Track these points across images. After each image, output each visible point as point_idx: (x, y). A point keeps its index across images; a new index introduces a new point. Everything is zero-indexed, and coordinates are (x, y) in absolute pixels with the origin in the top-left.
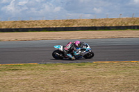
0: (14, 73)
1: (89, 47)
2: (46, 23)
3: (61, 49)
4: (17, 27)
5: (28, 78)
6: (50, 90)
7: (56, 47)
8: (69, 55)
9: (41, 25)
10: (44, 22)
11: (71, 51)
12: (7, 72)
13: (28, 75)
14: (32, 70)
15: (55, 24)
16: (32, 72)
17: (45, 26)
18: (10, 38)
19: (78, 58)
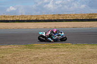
0: (55, 50)
1: (63, 34)
2: (76, 16)
3: (44, 35)
4: (55, 19)
5: (64, 53)
6: (81, 62)
7: (41, 33)
8: (50, 39)
9: (72, 17)
10: (74, 15)
11: (50, 36)
12: (50, 49)
13: (65, 51)
14: (67, 48)
15: (82, 16)
16: (68, 49)
17: (75, 18)
18: (51, 26)
19: (56, 41)
